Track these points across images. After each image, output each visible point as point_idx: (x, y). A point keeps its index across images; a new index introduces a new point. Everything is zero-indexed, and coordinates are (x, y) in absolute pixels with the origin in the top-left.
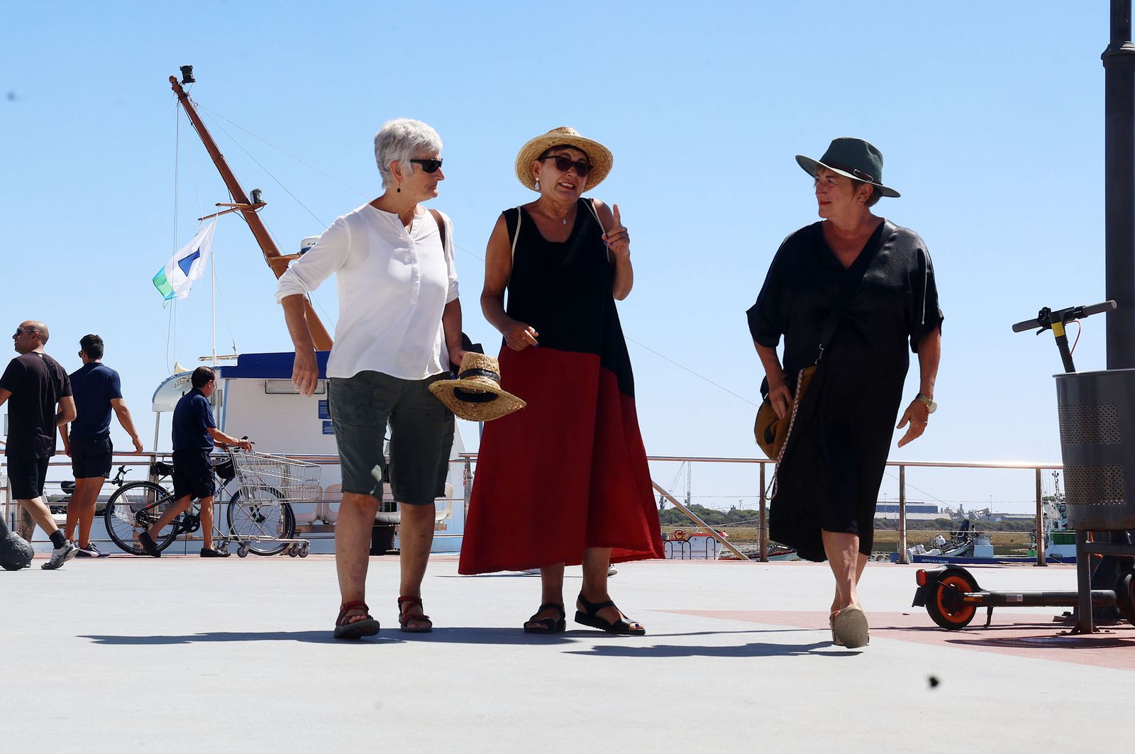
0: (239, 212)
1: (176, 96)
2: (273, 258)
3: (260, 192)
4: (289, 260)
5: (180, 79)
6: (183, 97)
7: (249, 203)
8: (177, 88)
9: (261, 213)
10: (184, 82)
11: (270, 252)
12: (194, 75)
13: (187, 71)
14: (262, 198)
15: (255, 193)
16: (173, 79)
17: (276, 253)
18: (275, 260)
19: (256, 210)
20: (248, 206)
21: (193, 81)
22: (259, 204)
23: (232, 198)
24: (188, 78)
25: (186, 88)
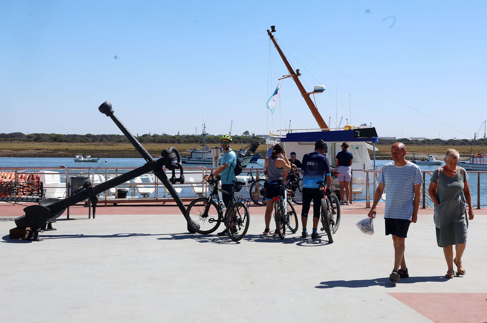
0: (292, 77)
1: (269, 37)
2: (304, 94)
3: (299, 70)
4: (310, 94)
5: (271, 30)
6: (272, 37)
7: (295, 74)
8: (270, 34)
9: (300, 78)
10: (272, 32)
11: (303, 91)
12: (276, 29)
13: (273, 28)
14: (300, 72)
15: (298, 71)
16: (268, 31)
17: (305, 92)
18: (305, 94)
19: (298, 77)
20: (295, 75)
21: (275, 31)
22: (299, 74)
23: (289, 72)
24: (273, 30)
25: (273, 34)
